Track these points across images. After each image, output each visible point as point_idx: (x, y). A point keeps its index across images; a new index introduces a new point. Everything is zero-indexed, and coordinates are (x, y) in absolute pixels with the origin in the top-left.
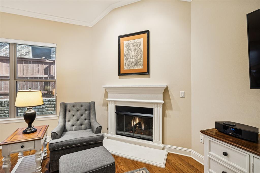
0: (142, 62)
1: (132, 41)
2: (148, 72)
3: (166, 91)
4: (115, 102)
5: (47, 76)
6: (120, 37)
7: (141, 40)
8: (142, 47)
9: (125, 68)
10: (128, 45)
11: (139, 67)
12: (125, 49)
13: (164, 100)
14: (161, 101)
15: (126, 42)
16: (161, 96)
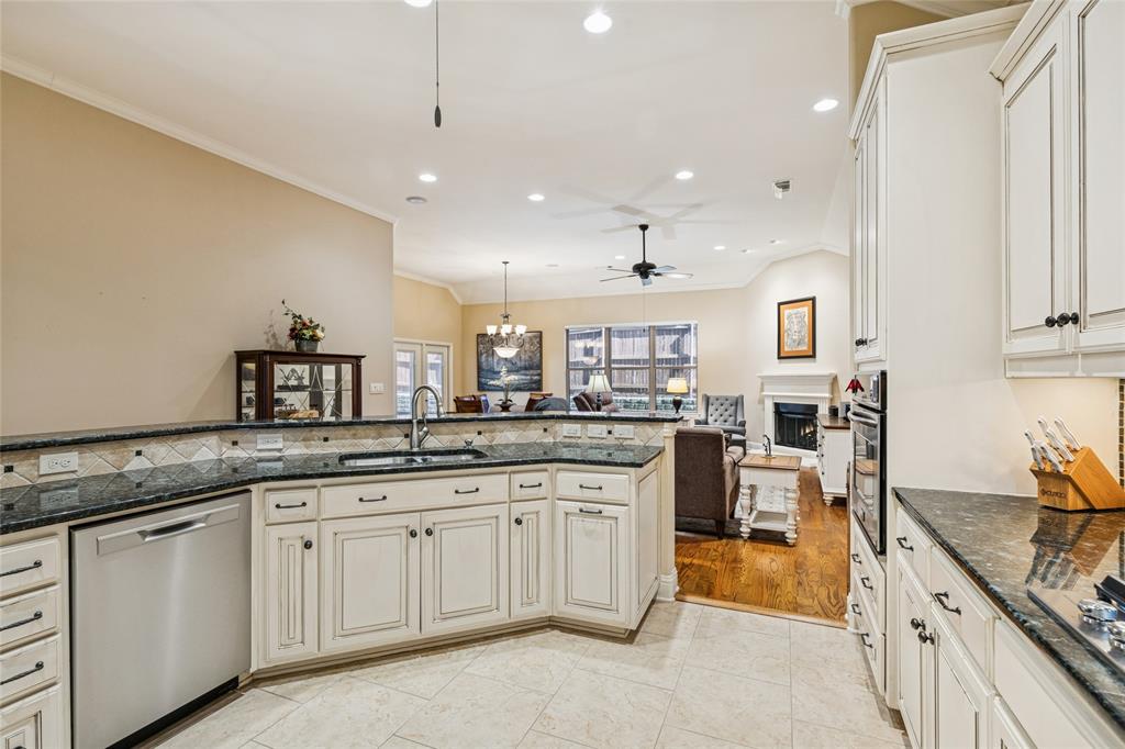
0: (806, 340)
1: (795, 311)
2: (813, 356)
3: (834, 380)
4: (773, 396)
6: (780, 304)
7: (805, 309)
8: (806, 319)
9: (786, 349)
10: (790, 316)
11: (803, 348)
12: (786, 321)
13: (832, 393)
14: (827, 395)
15: (787, 311)
16: (827, 387)
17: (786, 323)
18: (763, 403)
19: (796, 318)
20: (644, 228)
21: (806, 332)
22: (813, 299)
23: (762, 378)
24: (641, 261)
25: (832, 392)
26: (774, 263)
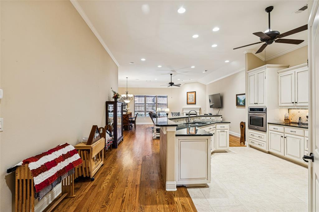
1: (191, 94)
2: (195, 104)
3: (200, 109)
4: (186, 112)
5: (153, 103)
6: (187, 93)
7: (194, 94)
8: (194, 96)
9: (189, 102)
10: (190, 95)
11: (193, 102)
12: (189, 96)
14: (199, 112)
15: (189, 94)
16: (199, 110)
17: (189, 97)
18: (183, 114)
19: (191, 96)
20: (171, 74)
21: (194, 99)
22: (195, 92)
23: (183, 108)
24: (170, 82)
25: (200, 111)
26: (186, 83)
